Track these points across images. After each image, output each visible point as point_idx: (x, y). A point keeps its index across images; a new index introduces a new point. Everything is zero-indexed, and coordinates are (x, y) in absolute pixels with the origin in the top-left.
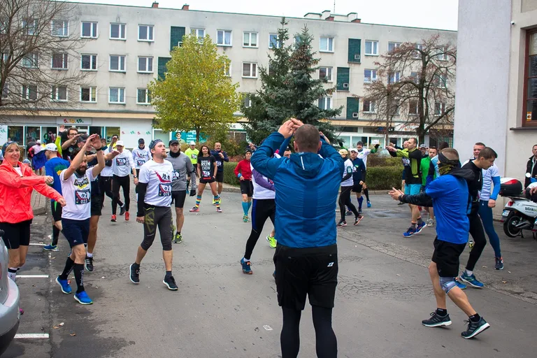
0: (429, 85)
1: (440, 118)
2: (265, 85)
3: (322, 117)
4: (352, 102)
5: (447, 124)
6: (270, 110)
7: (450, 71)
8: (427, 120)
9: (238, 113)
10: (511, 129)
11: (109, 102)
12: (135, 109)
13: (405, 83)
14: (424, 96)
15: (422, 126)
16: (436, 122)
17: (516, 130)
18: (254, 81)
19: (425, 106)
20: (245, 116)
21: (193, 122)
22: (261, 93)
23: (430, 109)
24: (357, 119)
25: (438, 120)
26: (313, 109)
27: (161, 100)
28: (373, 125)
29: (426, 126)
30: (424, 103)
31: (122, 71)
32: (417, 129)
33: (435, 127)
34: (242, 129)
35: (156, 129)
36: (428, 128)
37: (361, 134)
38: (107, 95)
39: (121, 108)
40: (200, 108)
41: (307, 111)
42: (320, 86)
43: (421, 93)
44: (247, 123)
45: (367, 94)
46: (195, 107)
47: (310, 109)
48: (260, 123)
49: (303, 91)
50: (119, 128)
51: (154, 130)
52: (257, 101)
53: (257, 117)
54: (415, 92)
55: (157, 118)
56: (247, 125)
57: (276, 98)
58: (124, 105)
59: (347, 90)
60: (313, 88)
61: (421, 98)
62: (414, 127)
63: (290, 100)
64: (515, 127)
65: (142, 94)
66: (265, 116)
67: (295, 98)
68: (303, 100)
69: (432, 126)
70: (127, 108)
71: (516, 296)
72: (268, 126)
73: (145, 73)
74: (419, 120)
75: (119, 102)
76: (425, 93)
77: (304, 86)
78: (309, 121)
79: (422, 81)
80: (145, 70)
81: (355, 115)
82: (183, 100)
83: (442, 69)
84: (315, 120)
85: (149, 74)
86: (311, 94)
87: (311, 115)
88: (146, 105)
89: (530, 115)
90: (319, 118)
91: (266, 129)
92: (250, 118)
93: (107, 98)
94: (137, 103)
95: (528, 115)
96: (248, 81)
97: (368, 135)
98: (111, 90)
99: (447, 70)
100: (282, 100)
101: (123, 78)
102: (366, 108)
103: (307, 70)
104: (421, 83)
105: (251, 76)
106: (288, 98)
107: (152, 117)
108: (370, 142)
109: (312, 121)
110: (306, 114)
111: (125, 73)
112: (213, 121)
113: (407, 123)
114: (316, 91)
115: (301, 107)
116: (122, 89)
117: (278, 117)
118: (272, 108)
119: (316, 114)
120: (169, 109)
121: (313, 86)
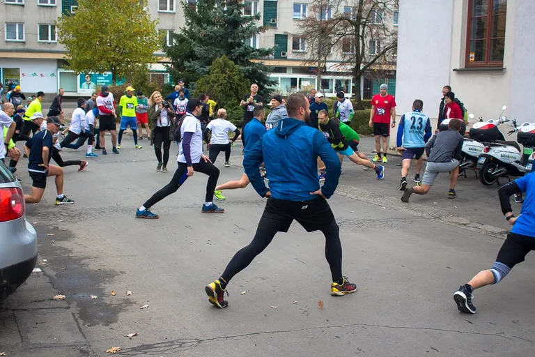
0: (365, 22)
1: (378, 57)
2: (189, 21)
3: (255, 57)
4: (281, 39)
5: (385, 64)
6: (198, 49)
7: (388, 6)
8: (363, 59)
9: (160, 52)
10: (454, 70)
11: (6, 39)
12: (37, 47)
13: (341, 19)
14: (361, 34)
15: (358, 66)
16: (373, 62)
17: (458, 71)
18: (171, 16)
19: (361, 44)
20: (168, 56)
21: (109, 62)
22: (184, 30)
23: (366, 48)
24: (285, 59)
25: (375, 60)
26: (246, 49)
27: (72, 38)
28: (307, 65)
29: (362, 67)
30: (361, 41)
31: (19, 3)
32: (352, 69)
33: (372, 67)
34: (165, 70)
35: (63, 71)
36: (364, 68)
37: (290, 75)
38: (4, 31)
39: (20, 47)
40: (116, 47)
41: (238, 51)
42: (252, 23)
43: (357, 30)
44: (169, 63)
45: (301, 31)
46: (110, 46)
47: (242, 48)
48: (186, 64)
49: (233, 28)
50: (19, 69)
51: (59, 72)
52: (181, 40)
53: (180, 57)
54: (350, 30)
55: (67, 58)
56: (170, 65)
57: (205, 36)
58: (24, 43)
59: (274, 26)
60: (244, 26)
61: (357, 35)
62: (349, 67)
63: (219, 38)
64: (458, 68)
65: (44, 31)
66: (191, 56)
67: (225, 36)
68: (234, 39)
69: (368, 66)
70: (27, 47)
71: (463, 227)
72: (197, 67)
73: (47, 7)
74: (355, 60)
75: (17, 40)
76: (361, 30)
77: (235, 23)
78: (241, 61)
79: (359, 17)
80: (47, 3)
81: (284, 54)
82: (97, 37)
83: (379, 5)
84: (247, 60)
85: (52, 7)
86: (243, 32)
87: (243, 55)
88: (49, 43)
89: (473, 56)
90: (252, 58)
91: (194, 71)
92: (173, 58)
93: (4, 35)
94: (39, 41)
95: (471, 56)
96: (166, 16)
97: (298, 76)
98: (7, 26)
99: (385, 5)
100: (211, 38)
101: (22, 10)
102: (295, 46)
103: (238, 6)
104: (357, 20)
105: (168, 10)
106: (217, 36)
107: (61, 56)
108: (300, 84)
109: (243, 62)
110: (237, 54)
111: (23, 6)
112: (131, 61)
113: (343, 63)
114: (248, 28)
115: (232, 46)
116: (21, 25)
117: (207, 57)
118: (200, 47)
119: (248, 53)
120: (81, 48)
121: (244, 23)
